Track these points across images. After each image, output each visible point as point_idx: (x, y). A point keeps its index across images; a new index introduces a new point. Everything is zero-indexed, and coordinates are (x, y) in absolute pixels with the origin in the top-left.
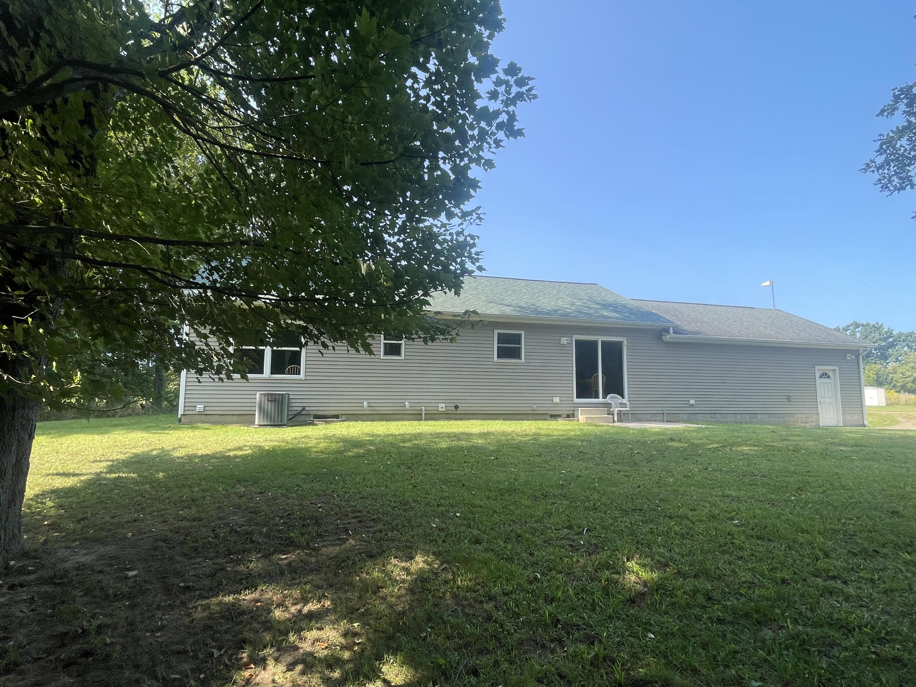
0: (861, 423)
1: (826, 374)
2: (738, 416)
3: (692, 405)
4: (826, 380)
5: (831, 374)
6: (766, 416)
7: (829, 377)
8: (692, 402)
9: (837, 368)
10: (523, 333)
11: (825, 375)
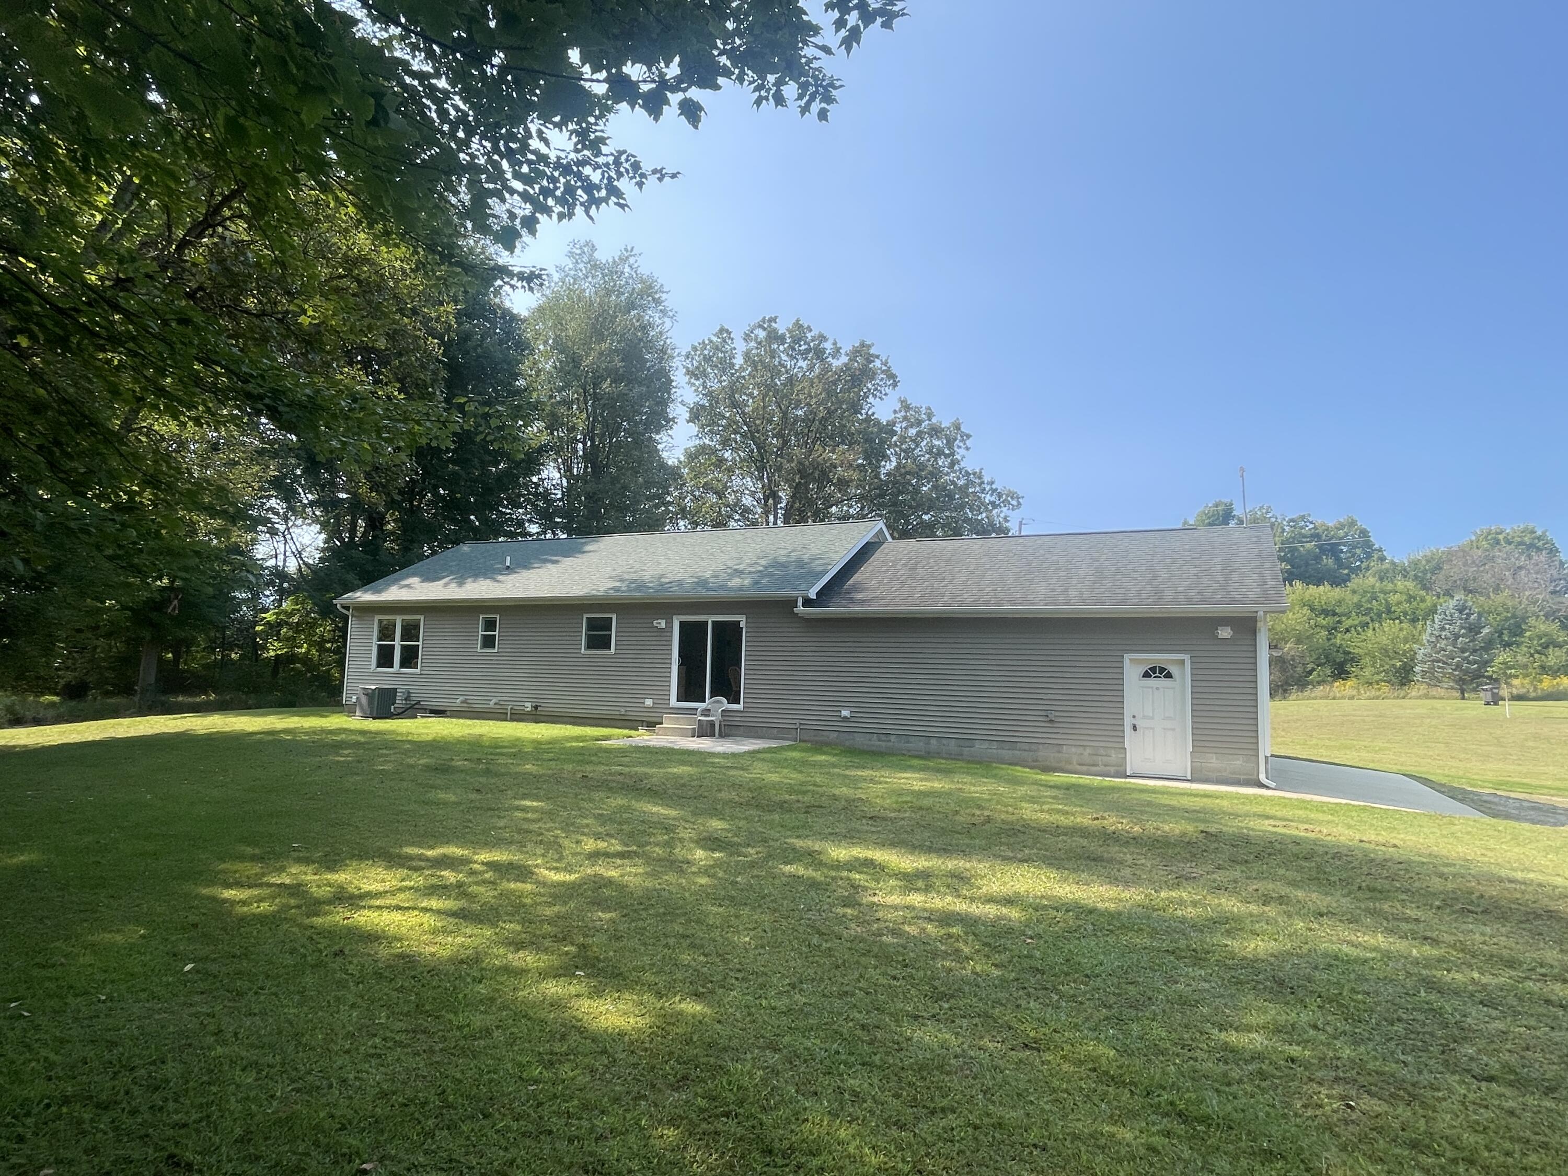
0: (1255, 777)
1: (1162, 670)
2: (934, 741)
3: (845, 718)
4: (1163, 682)
5: (1173, 669)
6: (995, 745)
7: (1169, 675)
8: (845, 713)
9: (1186, 657)
10: (614, 617)
11: (1156, 672)
